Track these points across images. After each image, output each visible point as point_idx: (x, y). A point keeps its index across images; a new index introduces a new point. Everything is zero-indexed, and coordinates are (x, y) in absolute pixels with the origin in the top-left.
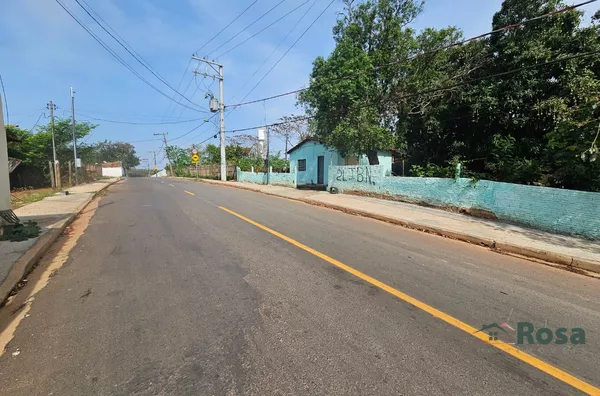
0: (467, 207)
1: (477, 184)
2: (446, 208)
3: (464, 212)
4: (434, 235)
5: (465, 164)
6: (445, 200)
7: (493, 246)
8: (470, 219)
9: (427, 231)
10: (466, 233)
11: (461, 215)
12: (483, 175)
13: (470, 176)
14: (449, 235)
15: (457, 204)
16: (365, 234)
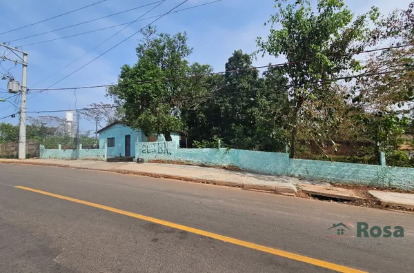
0: (226, 165)
1: (230, 151)
2: (215, 166)
3: (224, 168)
4: (212, 185)
5: (222, 140)
6: (214, 162)
7: (242, 186)
8: (228, 172)
9: (207, 183)
10: (229, 181)
11: (223, 170)
12: (232, 146)
13: (226, 147)
14: (220, 184)
15: (220, 164)
16: (168, 192)
